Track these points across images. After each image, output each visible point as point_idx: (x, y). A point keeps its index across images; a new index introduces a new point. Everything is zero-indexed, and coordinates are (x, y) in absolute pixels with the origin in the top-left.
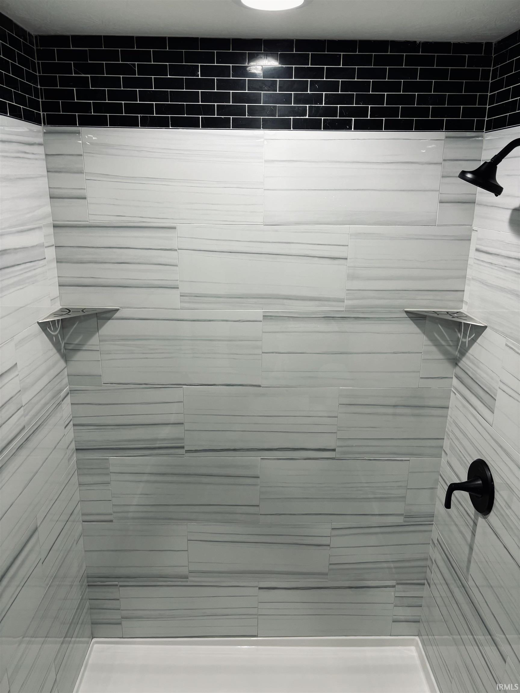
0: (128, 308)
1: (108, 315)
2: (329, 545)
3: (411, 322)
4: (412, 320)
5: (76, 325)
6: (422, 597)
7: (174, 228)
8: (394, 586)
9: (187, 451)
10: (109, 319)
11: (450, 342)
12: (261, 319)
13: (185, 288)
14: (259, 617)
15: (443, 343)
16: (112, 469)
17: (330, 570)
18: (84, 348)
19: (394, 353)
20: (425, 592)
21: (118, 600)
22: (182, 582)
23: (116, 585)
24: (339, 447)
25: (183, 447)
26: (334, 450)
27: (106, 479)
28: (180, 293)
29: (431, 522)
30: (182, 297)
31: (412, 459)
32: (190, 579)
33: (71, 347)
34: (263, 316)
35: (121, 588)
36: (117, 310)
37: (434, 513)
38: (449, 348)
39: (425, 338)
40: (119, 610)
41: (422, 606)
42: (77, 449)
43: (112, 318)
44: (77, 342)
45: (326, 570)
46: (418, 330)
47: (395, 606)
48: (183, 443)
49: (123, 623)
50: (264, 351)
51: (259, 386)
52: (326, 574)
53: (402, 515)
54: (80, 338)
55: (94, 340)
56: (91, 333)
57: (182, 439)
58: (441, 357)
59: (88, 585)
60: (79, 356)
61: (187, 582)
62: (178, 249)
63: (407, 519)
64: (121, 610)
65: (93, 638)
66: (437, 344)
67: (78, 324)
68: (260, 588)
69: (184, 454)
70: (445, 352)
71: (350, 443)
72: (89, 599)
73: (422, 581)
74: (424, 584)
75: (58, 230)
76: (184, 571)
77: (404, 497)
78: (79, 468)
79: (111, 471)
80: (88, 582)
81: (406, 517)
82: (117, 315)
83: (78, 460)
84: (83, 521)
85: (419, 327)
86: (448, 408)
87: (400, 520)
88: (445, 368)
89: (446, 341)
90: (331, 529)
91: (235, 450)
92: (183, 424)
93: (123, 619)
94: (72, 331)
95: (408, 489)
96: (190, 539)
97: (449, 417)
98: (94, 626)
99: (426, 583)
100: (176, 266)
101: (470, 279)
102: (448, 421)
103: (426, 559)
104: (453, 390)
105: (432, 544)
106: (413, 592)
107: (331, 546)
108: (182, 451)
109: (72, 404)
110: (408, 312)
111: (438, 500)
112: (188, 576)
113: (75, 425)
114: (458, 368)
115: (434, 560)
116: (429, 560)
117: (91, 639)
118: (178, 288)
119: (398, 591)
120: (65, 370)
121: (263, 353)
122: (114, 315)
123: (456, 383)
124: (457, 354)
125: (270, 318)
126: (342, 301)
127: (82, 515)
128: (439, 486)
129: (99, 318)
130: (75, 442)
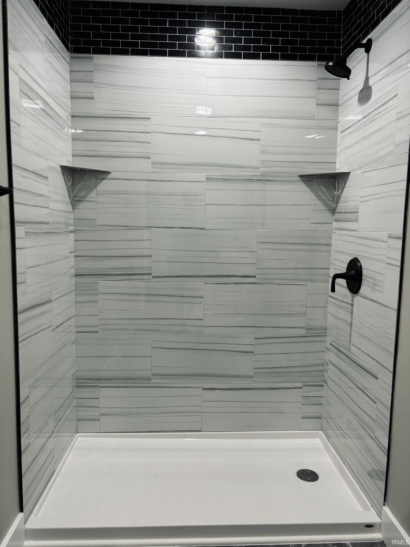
0: (117, 171)
1: (103, 176)
2: (253, 352)
4: (303, 182)
5: (82, 183)
6: (322, 397)
7: (150, 118)
8: (301, 388)
9: (154, 277)
10: (104, 179)
11: (329, 198)
12: (205, 180)
13: (154, 159)
14: (203, 414)
15: (325, 198)
16: (100, 290)
17: (254, 373)
18: (86, 200)
19: (293, 205)
20: (324, 392)
21: (98, 399)
22: (146, 383)
23: (98, 386)
24: (258, 274)
25: (150, 274)
26: (254, 277)
27: (95, 298)
28: (152, 162)
29: (325, 333)
30: (152, 164)
31: (309, 284)
32: (153, 381)
33: (77, 199)
34: (206, 178)
35: (101, 389)
36: (110, 172)
37: (327, 326)
38: (328, 201)
39: (313, 195)
40: (99, 407)
41: (323, 404)
42: (76, 275)
43: (106, 178)
44: (81, 195)
45: (251, 373)
46: (308, 189)
47: (303, 405)
48: (151, 271)
49: (101, 419)
50: (206, 203)
51: (204, 229)
52: (251, 377)
53: (304, 328)
54: (84, 193)
55: (93, 194)
56: (90, 189)
57: (150, 268)
58: (324, 208)
59: (77, 386)
60: (82, 205)
61: (150, 383)
62: (151, 132)
63: (308, 331)
64: (101, 408)
65: (77, 433)
66: (321, 200)
67: (83, 182)
68: (204, 389)
69: (151, 279)
70: (326, 205)
71: (267, 271)
72: (77, 398)
73: (322, 383)
74: (323, 386)
75: (75, 119)
76: (148, 374)
77: (305, 313)
78: (76, 290)
79: (99, 292)
80: (77, 383)
81: (307, 329)
82: (110, 176)
83: (76, 283)
84: (77, 332)
85: (308, 187)
86: (331, 245)
87: (303, 332)
88: (326, 216)
89: (327, 197)
90: (254, 339)
91: (186, 276)
92: (151, 256)
93: (101, 416)
94: (78, 187)
95: (307, 307)
96: (153, 346)
97: (332, 251)
98: (78, 422)
99: (325, 384)
100: (150, 143)
101: (339, 153)
102: (331, 255)
103: (323, 365)
104: (333, 231)
105: (326, 350)
106: (315, 392)
107: (255, 353)
108: (150, 277)
109: (75, 240)
110: (301, 176)
111: (329, 315)
112: (150, 379)
113: (75, 256)
114: (336, 214)
115: (329, 361)
116: (326, 365)
117: (75, 434)
118: (150, 158)
119: (304, 392)
120: (72, 214)
121: (206, 205)
122: (108, 176)
123: (335, 225)
124: (334, 205)
125: (211, 179)
126: (258, 168)
127: (77, 327)
128: (329, 304)
129: (97, 179)
130: (75, 269)
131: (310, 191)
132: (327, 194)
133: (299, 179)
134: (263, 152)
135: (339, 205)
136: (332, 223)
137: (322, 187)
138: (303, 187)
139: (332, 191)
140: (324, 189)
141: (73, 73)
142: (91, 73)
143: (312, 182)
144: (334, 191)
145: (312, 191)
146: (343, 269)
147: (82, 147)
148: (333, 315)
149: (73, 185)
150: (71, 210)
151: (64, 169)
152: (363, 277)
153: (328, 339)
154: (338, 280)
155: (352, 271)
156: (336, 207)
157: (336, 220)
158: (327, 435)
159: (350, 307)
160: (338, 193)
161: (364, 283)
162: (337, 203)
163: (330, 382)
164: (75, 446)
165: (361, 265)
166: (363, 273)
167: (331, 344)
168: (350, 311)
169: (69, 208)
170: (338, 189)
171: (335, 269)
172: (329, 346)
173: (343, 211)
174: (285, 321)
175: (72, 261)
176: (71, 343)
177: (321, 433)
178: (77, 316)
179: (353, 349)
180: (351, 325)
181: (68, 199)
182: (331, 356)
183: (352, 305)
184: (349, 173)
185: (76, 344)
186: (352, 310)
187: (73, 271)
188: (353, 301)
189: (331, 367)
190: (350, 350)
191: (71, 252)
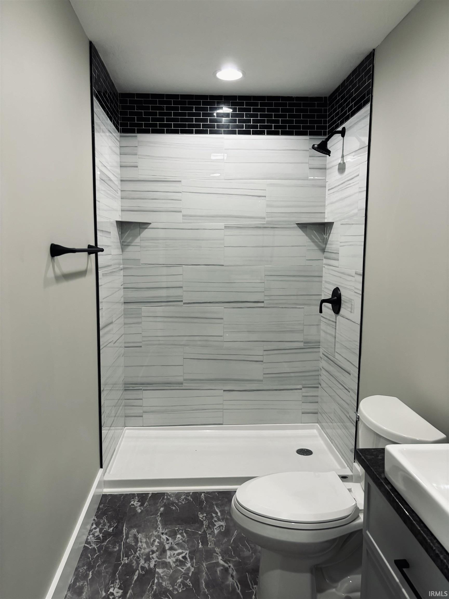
0: (155, 222)
1: (145, 226)
2: (262, 361)
3: (300, 229)
4: (300, 228)
6: (318, 396)
7: (180, 181)
8: (301, 389)
9: (184, 303)
10: (146, 229)
11: (320, 240)
12: (223, 228)
13: (184, 212)
14: (224, 410)
15: (317, 241)
16: (143, 314)
17: (264, 378)
18: (132, 244)
19: (292, 246)
20: (319, 392)
21: (142, 399)
22: (179, 386)
23: (141, 389)
24: (266, 300)
25: (182, 301)
26: (263, 302)
27: (139, 320)
28: (183, 214)
29: (319, 346)
30: (183, 217)
31: (305, 307)
32: (184, 384)
33: (125, 244)
34: (225, 227)
35: (144, 392)
36: (150, 223)
37: (320, 340)
38: (319, 243)
39: (307, 238)
40: (142, 406)
41: (319, 402)
42: (124, 303)
43: (148, 228)
44: (128, 241)
45: (261, 378)
46: (303, 234)
47: (303, 402)
48: (182, 299)
49: (144, 416)
51: (223, 265)
52: (262, 381)
53: (302, 341)
54: (131, 238)
55: (138, 240)
56: (136, 236)
57: (182, 296)
58: (316, 248)
59: (125, 390)
60: (130, 248)
61: (182, 386)
62: (182, 192)
64: (144, 407)
65: (125, 427)
66: (314, 242)
67: (130, 231)
68: (224, 391)
69: (182, 305)
70: (318, 246)
71: (273, 298)
72: (125, 399)
73: (317, 386)
74: (318, 387)
75: (123, 182)
76: (180, 379)
77: (303, 330)
78: (124, 314)
79: (143, 315)
80: (125, 387)
81: (305, 343)
82: (150, 226)
83: (125, 309)
84: (125, 347)
85: (303, 232)
86: (322, 277)
87: (301, 345)
88: (318, 254)
89: (318, 239)
90: (263, 351)
91: (210, 303)
92: (182, 287)
93: (144, 413)
94: (126, 235)
95: (305, 325)
96: (184, 357)
97: (323, 281)
98: (126, 418)
99: (319, 386)
100: (181, 200)
101: (327, 206)
102: (323, 284)
103: (318, 370)
104: (324, 266)
105: (320, 359)
106: (312, 392)
107: (264, 362)
108: (181, 303)
109: (124, 276)
110: (297, 224)
111: (321, 332)
112: (183, 383)
113: (124, 288)
114: (325, 253)
115: (322, 367)
116: (320, 370)
117: (124, 427)
118: (181, 212)
119: (303, 392)
120: (122, 255)
121: (224, 247)
122: (149, 226)
123: (325, 261)
124: (324, 246)
125: (228, 227)
126: (264, 218)
127: (125, 343)
128: (321, 323)
129: (140, 228)
130: (124, 298)
131: (305, 235)
133: (296, 226)
134: (268, 206)
135: (327, 246)
136: (323, 260)
137: (314, 232)
138: (300, 232)
139: (323, 235)
140: (316, 234)
141: (122, 148)
142: (136, 148)
143: (307, 228)
144: (324, 235)
145: (307, 235)
146: (328, 295)
147: (129, 204)
148: (324, 331)
149: (122, 233)
150: (121, 253)
151: (118, 222)
152: (342, 302)
153: (321, 350)
154: (324, 304)
155: (335, 297)
156: (326, 247)
157: (326, 258)
158: (323, 428)
159: (334, 324)
160: (326, 237)
161: (343, 306)
162: (326, 244)
163: (324, 385)
164: (125, 435)
165: (340, 293)
166: (342, 299)
167: (323, 354)
168: (334, 327)
169: (119, 252)
170: (327, 233)
171: (325, 295)
172: (321, 355)
173: (329, 251)
174: (288, 337)
175: (122, 292)
176: (122, 356)
177: (317, 425)
178: (125, 334)
179: (337, 356)
180: (335, 338)
181: (120, 244)
182: (324, 364)
183: (336, 322)
184: (333, 223)
185: (124, 356)
186: (336, 326)
187: (122, 300)
188: (336, 319)
189: (323, 372)
190: (335, 356)
191: (121, 285)
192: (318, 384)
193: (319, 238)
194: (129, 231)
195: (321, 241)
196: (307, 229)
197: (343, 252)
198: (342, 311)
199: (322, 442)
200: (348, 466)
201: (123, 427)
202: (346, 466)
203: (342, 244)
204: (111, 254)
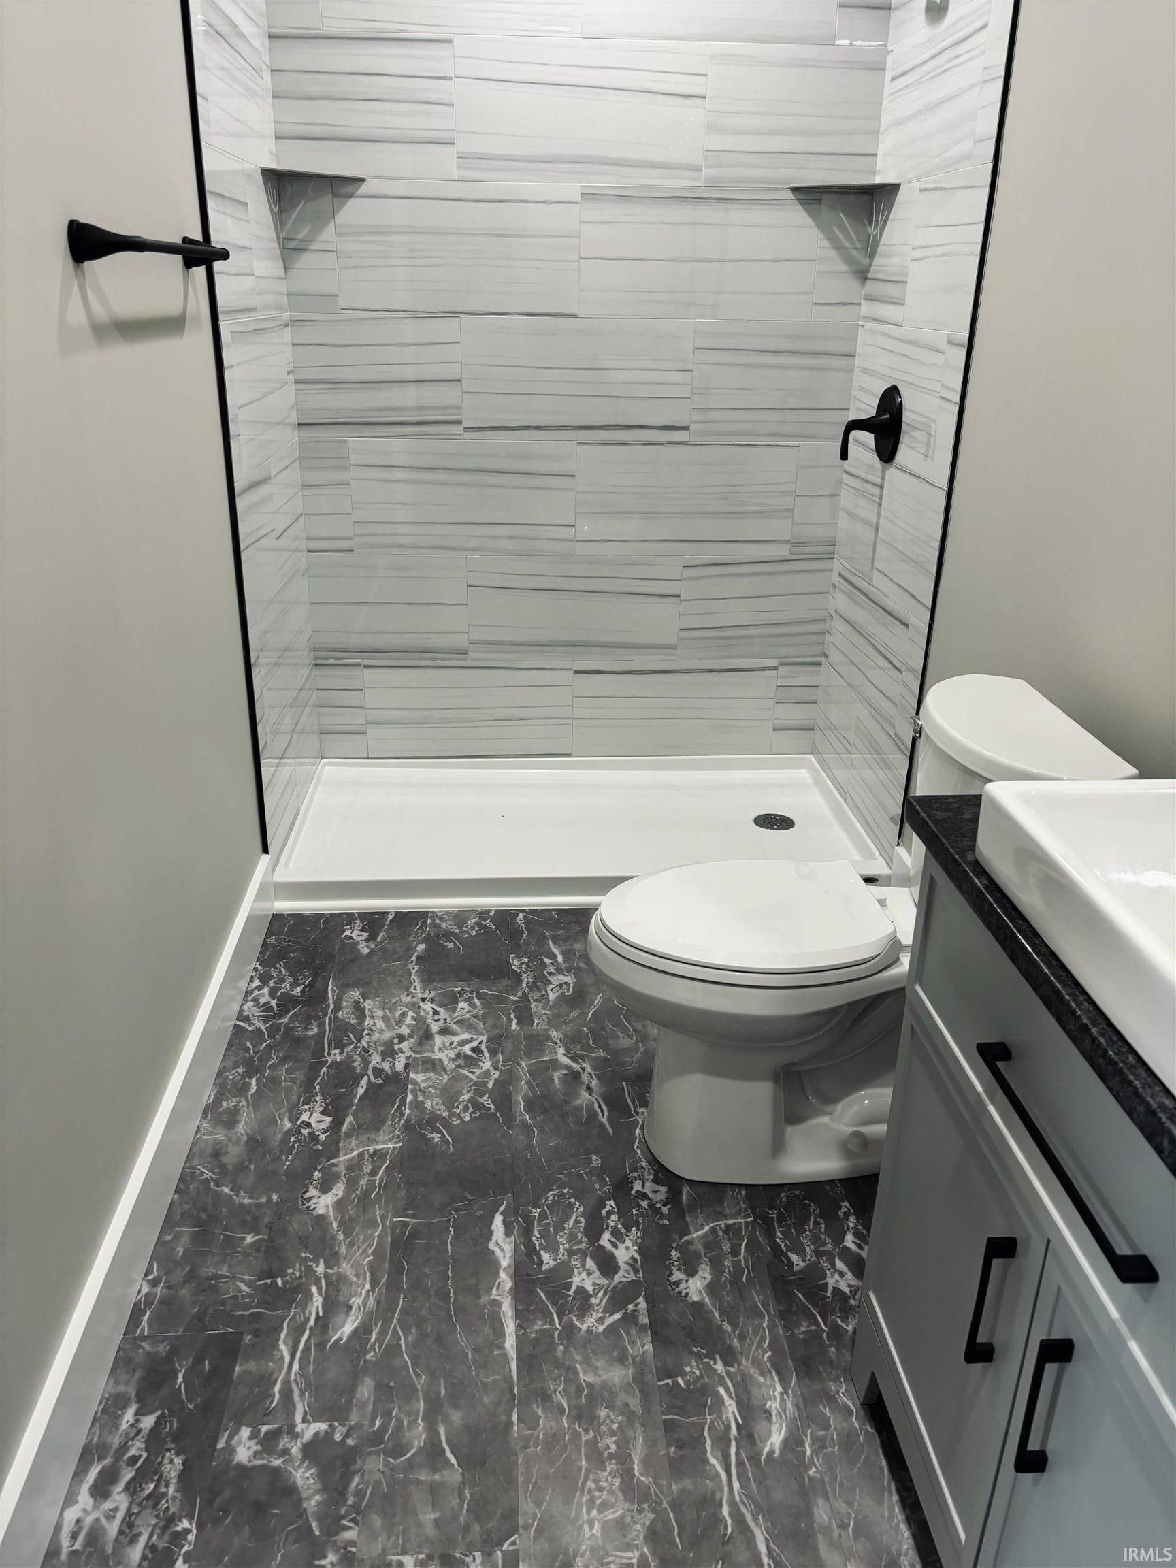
0: (378, 177)
1: (349, 189)
2: (679, 596)
3: (800, 207)
4: (801, 204)
5: (301, 205)
6: (818, 686)
7: (450, 42)
8: (775, 669)
9: (467, 429)
10: (351, 197)
11: (857, 242)
12: (578, 198)
13: (462, 146)
14: (575, 721)
15: (847, 244)
16: (353, 459)
17: (680, 639)
18: (314, 247)
19: (776, 261)
20: (824, 676)
21: (362, 690)
22: (459, 660)
23: (359, 665)
24: (694, 422)
25: (459, 422)
26: (687, 428)
27: (342, 476)
28: (457, 153)
29: (831, 554)
30: (460, 160)
31: (803, 444)
32: (472, 655)
33: (292, 245)
34: (582, 194)
35: (366, 670)
36: (363, 180)
37: (836, 538)
38: (854, 252)
39: (820, 235)
40: (363, 708)
41: (818, 702)
42: (299, 424)
43: (356, 194)
44: (301, 236)
45: (674, 640)
46: (810, 221)
47: (776, 703)
48: (461, 415)
49: (369, 731)
50: (582, 255)
51: (575, 316)
52: (675, 647)
53: (788, 542)
54: (308, 228)
55: (328, 233)
56: (322, 222)
57: (459, 408)
58: (842, 267)
59: (316, 665)
60: (305, 260)
61: (466, 660)
62: (455, 77)
63: (796, 549)
64: (366, 708)
65: (322, 758)
66: (838, 247)
67: (303, 205)
68: (576, 672)
69: (461, 434)
70: (848, 259)
71: (713, 415)
72: (318, 689)
73: (817, 659)
74: (820, 664)
75: (277, 43)
76: (461, 641)
77: (792, 511)
78: (302, 458)
79: (352, 462)
80: (315, 659)
81: (796, 545)
82: (363, 189)
83: (301, 443)
84: (309, 551)
85: (811, 216)
86: (855, 356)
87: (784, 551)
88: (847, 286)
89: (850, 240)
90: (681, 567)
91: (538, 428)
92: (459, 381)
93: (368, 725)
94: (294, 216)
95: (798, 496)
96: (469, 583)
97: (855, 370)
98: (323, 736)
99: (824, 660)
100: (452, 105)
101: (883, 133)
102: (854, 378)
103: (824, 620)
104: (861, 323)
105: (831, 590)
106: (804, 677)
107: (682, 597)
108: (458, 429)
109: (293, 344)
110: (795, 190)
111: (841, 514)
112: (467, 650)
113: (297, 382)
114: (868, 282)
115: (836, 611)
116: (828, 620)
117: (319, 760)
118: (454, 144)
119: (782, 677)
120: (284, 281)
121: (581, 258)
122: (358, 189)
123: (866, 308)
124: (867, 262)
125: (591, 196)
126: (698, 169)
127: (308, 539)
128: (843, 490)
129: (335, 195)
130: (297, 410)
131: (814, 225)
132: (851, 231)
133: (790, 195)
134: (712, 128)
135: (877, 261)
136: (860, 304)
137: (842, 215)
138: (798, 216)
139: (865, 225)
140: (847, 224)
143: (820, 204)
144: (868, 227)
145: (819, 227)
146: (867, 408)
147: (299, 115)
148: (848, 513)
149: (281, 211)
150: (282, 274)
151: (268, 174)
152: (904, 427)
153: (837, 565)
154: (855, 434)
155: (884, 415)
156: (870, 265)
157: (868, 298)
158: (824, 765)
159: (877, 491)
160: (875, 232)
161: (905, 440)
162: (872, 256)
163: (835, 657)
164: (323, 779)
165: (901, 401)
166: (904, 419)
167: (840, 575)
168: (877, 500)
169: (275, 268)
170: (877, 221)
171: (859, 409)
172: (836, 579)
173: (880, 276)
174: (751, 528)
175: (289, 394)
176: (301, 573)
177: (810, 761)
178: (307, 514)
179: (877, 579)
180: (877, 529)
181: (277, 245)
182: (839, 601)
183: (882, 487)
184: (896, 187)
185: (309, 576)
186: (881, 498)
187: (294, 417)
188: (883, 478)
189: (838, 625)
190: (872, 581)
191: (289, 373)
192: (822, 656)
193: (854, 237)
194: (303, 202)
195: (858, 245)
196: (823, 207)
197: (919, 277)
198: (903, 454)
199: (819, 799)
200: (881, 855)
201: (318, 758)
202: (877, 853)
203: (919, 254)
204: (253, 275)
